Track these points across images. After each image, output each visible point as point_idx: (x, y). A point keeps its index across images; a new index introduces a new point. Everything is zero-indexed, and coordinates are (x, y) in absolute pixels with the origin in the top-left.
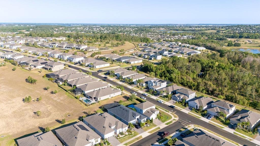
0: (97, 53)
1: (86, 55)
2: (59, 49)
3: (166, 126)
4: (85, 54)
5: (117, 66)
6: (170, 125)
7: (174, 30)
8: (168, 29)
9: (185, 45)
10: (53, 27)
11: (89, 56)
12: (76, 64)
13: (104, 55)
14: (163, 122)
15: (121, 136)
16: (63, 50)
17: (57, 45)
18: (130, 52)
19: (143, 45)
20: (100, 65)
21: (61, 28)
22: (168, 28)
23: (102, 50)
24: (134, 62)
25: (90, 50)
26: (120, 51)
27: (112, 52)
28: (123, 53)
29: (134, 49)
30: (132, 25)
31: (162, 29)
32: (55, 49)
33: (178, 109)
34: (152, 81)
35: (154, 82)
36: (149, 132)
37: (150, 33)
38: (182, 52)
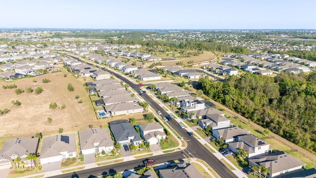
0: (157, 64)
1: (145, 65)
2: (122, 58)
3: (164, 153)
4: (143, 64)
5: (170, 80)
6: (169, 154)
7: (300, 38)
8: (294, 36)
9: (293, 59)
10: (144, 34)
11: (147, 67)
12: (127, 74)
13: (164, 66)
14: (163, 148)
15: (101, 155)
16: (124, 59)
17: (122, 53)
18: (201, 64)
19: (229, 56)
20: (149, 78)
21: (153, 35)
22: (294, 34)
23: (165, 60)
24: (195, 77)
25: (150, 60)
26: (188, 63)
27: (177, 64)
28: (191, 65)
29: (209, 61)
30: (244, 30)
31: (284, 36)
32: (118, 58)
33: (196, 137)
34: (186, 100)
35: (188, 102)
36: (135, 157)
37: (260, 41)
38: (277, 68)
